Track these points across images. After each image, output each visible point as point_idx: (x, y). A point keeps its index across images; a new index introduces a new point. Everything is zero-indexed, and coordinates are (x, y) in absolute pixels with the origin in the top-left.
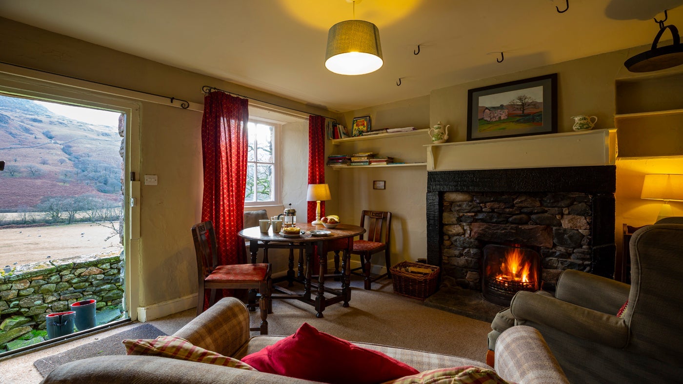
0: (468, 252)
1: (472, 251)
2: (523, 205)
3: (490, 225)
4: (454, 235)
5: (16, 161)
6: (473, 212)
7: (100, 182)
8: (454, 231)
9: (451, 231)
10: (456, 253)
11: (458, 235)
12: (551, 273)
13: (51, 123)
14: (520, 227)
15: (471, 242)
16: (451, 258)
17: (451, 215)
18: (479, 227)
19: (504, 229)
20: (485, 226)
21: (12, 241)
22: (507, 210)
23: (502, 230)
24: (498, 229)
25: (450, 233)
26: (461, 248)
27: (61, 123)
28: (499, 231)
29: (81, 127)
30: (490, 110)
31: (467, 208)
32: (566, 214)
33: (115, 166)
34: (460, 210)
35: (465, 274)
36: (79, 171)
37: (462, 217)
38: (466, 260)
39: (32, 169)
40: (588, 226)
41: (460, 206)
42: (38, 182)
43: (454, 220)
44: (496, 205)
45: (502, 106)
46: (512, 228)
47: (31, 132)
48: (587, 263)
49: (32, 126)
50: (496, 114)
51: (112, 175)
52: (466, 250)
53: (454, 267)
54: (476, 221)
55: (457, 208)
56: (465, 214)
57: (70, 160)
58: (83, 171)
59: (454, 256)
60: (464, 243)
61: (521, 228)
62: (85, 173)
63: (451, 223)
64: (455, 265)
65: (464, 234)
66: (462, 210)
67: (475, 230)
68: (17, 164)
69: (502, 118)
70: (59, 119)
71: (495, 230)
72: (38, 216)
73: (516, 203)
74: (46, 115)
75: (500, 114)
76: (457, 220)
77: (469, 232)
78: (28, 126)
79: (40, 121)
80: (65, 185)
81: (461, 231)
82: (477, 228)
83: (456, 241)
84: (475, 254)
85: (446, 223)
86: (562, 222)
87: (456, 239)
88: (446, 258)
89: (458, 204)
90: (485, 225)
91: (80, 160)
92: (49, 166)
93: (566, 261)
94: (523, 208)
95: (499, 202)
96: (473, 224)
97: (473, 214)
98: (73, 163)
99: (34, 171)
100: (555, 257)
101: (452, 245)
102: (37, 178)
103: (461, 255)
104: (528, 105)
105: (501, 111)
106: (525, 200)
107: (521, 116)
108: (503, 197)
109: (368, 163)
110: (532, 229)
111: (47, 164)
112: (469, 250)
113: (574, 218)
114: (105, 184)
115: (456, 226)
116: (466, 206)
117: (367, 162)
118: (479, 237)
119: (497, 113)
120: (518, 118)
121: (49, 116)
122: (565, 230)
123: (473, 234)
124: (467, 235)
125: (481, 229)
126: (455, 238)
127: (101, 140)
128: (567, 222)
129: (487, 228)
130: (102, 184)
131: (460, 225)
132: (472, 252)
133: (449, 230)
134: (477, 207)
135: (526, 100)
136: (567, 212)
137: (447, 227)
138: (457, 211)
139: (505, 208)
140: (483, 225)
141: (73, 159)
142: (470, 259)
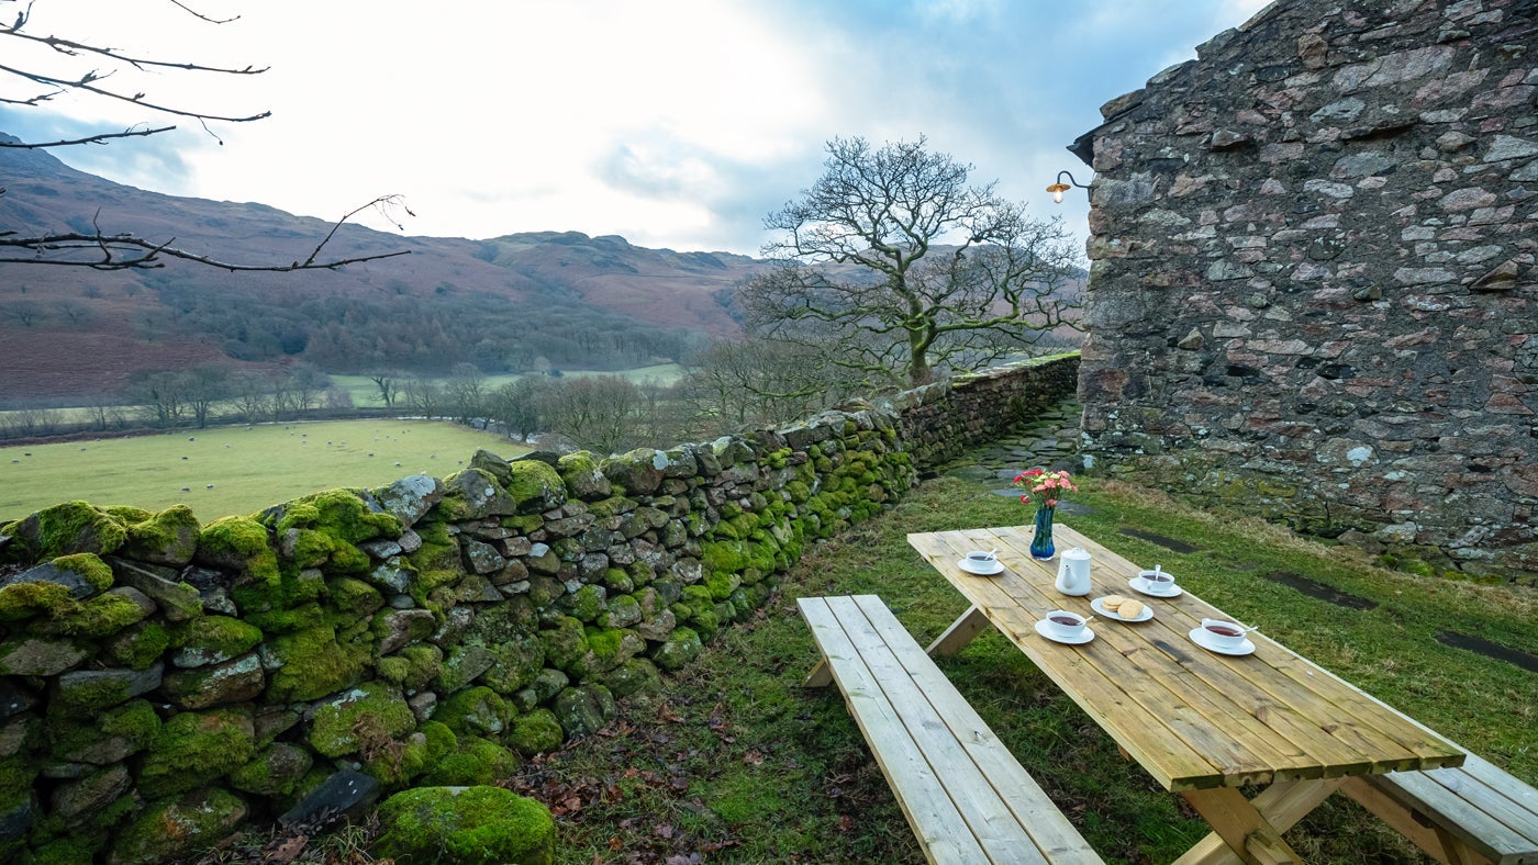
5: (24, 290)
7: (230, 337)
13: (80, 196)
21: (112, 466)
27: (103, 196)
29: (154, 206)
33: (254, 297)
36: (178, 311)
39: (71, 311)
42: (92, 338)
47: (39, 219)
49: (35, 204)
51: (253, 320)
57: (148, 286)
58: (186, 312)
62: (193, 315)
68: (30, 298)
70: (95, 186)
72: (130, 413)
74: (62, 177)
78: (28, 205)
79: (52, 193)
80: (153, 344)
91: (171, 284)
92: (104, 302)
98: (155, 292)
99: (75, 314)
102: (85, 331)
111: (99, 296)
114: (241, 339)
121: (67, 177)
127: (208, 237)
130: (235, 341)
141: (154, 283)
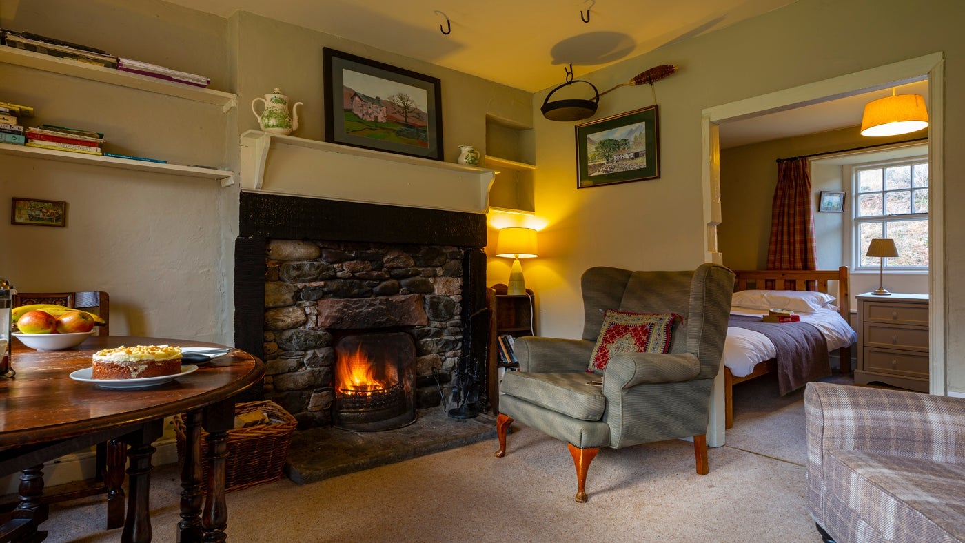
0: (314, 356)
1: (321, 353)
2: (394, 264)
3: (348, 301)
4: (288, 328)
6: (321, 280)
8: (289, 320)
9: (283, 321)
10: (291, 364)
11: (295, 326)
12: (427, 360)
14: (390, 299)
15: (320, 337)
16: (280, 377)
17: (282, 289)
18: (332, 307)
19: (371, 305)
20: (342, 304)
22: (375, 273)
23: (368, 307)
24: (361, 307)
25: (280, 324)
26: (300, 353)
28: (363, 309)
30: (361, 99)
31: (313, 271)
32: (440, 276)
34: (299, 276)
35: (307, 401)
37: (300, 290)
38: (312, 372)
40: (460, 290)
41: (299, 268)
43: (288, 297)
44: (359, 266)
45: (378, 98)
46: (381, 303)
48: (458, 337)
50: (370, 111)
52: (310, 353)
53: (286, 393)
54: (324, 295)
55: (294, 273)
56: (307, 285)
59: (287, 370)
60: (306, 340)
61: (392, 301)
63: (282, 304)
64: (288, 390)
65: (305, 323)
66: (305, 276)
67: (326, 312)
69: (380, 120)
71: (357, 308)
73: (387, 262)
75: (376, 112)
76: (293, 297)
77: (314, 317)
81: (303, 318)
82: (331, 308)
83: (290, 339)
84: (325, 359)
85: (271, 305)
86: (435, 287)
87: (291, 337)
88: (271, 379)
89: (295, 264)
90: (342, 302)
93: (440, 340)
94: (393, 268)
95: (363, 260)
96: (319, 303)
97: (322, 283)
100: (430, 338)
101: (284, 350)
103: (301, 365)
104: (412, 112)
105: (377, 108)
106: (398, 257)
107: (402, 125)
108: (369, 251)
109: (22, 139)
110: (404, 301)
112: (315, 353)
113: (448, 280)
115: (291, 309)
116: (310, 268)
117: (19, 133)
118: (333, 324)
119: (373, 108)
120: (399, 127)
122: (438, 298)
123: (321, 320)
124: (311, 325)
125: (335, 309)
126: (288, 334)
128: (441, 287)
129: (345, 306)
131: (299, 306)
132: (320, 355)
133: (277, 320)
134: (328, 269)
135: (409, 103)
136: (441, 273)
137: (271, 313)
138: (295, 278)
139: (372, 270)
140: (338, 302)
142: (318, 369)
